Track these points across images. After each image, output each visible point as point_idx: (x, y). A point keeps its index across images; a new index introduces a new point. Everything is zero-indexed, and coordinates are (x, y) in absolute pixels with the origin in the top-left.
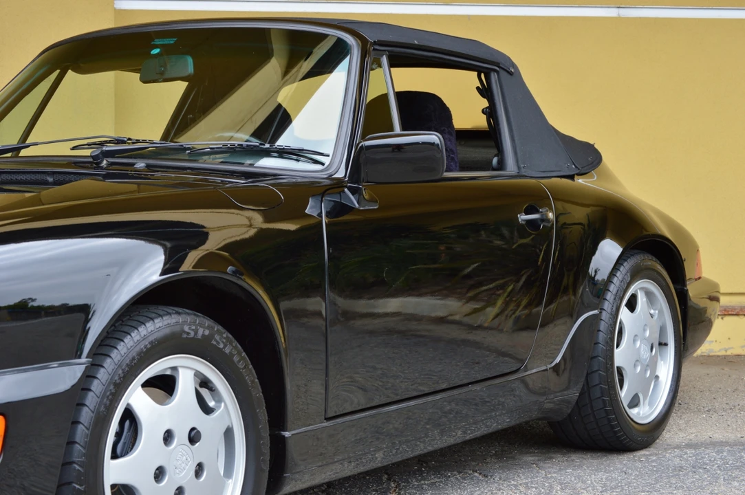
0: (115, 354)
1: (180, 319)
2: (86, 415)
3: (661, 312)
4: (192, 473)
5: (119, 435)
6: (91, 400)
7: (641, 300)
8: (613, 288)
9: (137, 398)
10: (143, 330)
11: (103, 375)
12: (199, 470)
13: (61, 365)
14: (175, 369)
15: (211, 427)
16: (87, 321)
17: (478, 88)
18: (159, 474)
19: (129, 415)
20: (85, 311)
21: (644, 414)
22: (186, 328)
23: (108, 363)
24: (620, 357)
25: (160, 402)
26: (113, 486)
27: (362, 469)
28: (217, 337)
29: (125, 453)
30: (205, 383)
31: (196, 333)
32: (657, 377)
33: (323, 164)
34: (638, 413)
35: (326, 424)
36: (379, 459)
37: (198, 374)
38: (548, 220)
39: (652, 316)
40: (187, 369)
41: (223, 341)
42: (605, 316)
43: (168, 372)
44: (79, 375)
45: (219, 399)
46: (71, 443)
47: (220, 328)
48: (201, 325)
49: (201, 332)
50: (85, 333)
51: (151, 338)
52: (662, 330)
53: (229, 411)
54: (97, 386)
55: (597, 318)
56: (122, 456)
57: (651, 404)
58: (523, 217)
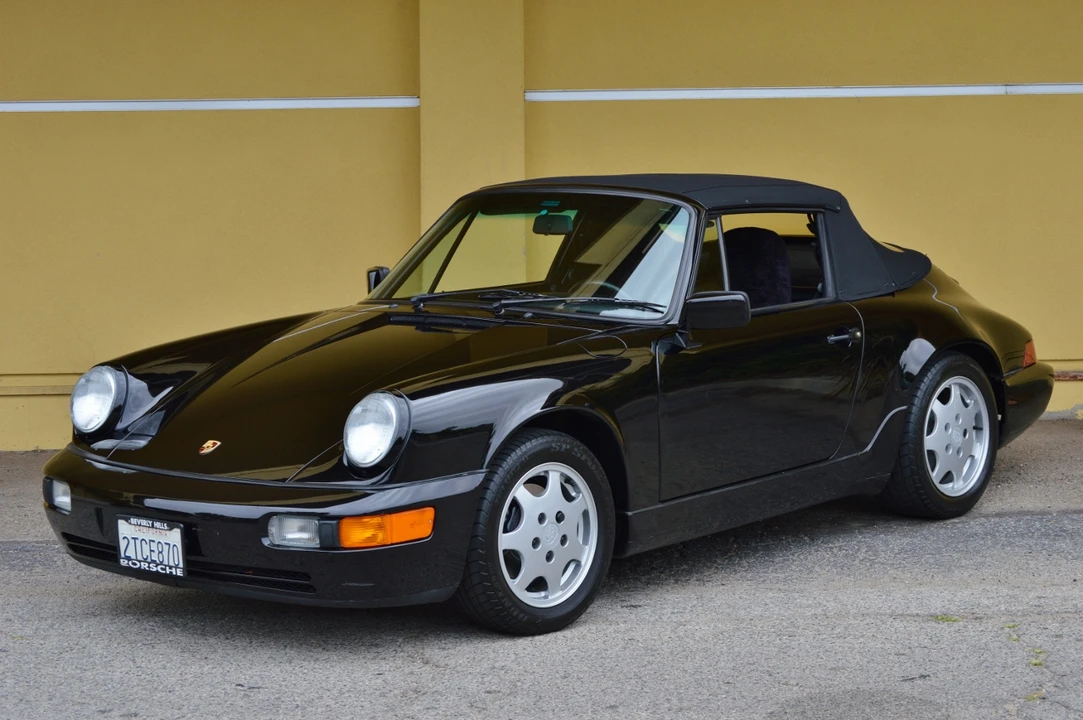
0: (505, 465)
1: (549, 439)
2: (486, 505)
3: (976, 402)
4: (559, 542)
5: (508, 517)
6: (489, 495)
7: (955, 393)
8: (923, 387)
9: (520, 492)
10: (523, 448)
11: (497, 479)
12: (564, 540)
13: (469, 474)
14: (547, 472)
15: (572, 511)
16: (491, 437)
17: (808, 225)
18: (536, 543)
19: (515, 503)
20: (488, 430)
21: (957, 488)
22: (554, 445)
23: (501, 471)
24: (930, 442)
25: (536, 494)
26: (504, 551)
27: (700, 535)
28: (576, 449)
29: (513, 528)
30: (568, 480)
31: (561, 448)
32: (972, 457)
33: (662, 313)
34: (953, 487)
35: (660, 506)
36: (716, 527)
37: (562, 474)
38: (855, 338)
39: (966, 405)
40: (555, 472)
41: (581, 451)
42: (915, 410)
43: (542, 474)
44: (481, 480)
45: (578, 491)
46: (476, 523)
47: (578, 443)
48: (565, 442)
49: (564, 446)
50: (488, 446)
51: (530, 453)
52: (978, 417)
53: (585, 499)
54: (493, 486)
55: (907, 413)
56: (511, 531)
57: (966, 479)
58: (832, 338)
